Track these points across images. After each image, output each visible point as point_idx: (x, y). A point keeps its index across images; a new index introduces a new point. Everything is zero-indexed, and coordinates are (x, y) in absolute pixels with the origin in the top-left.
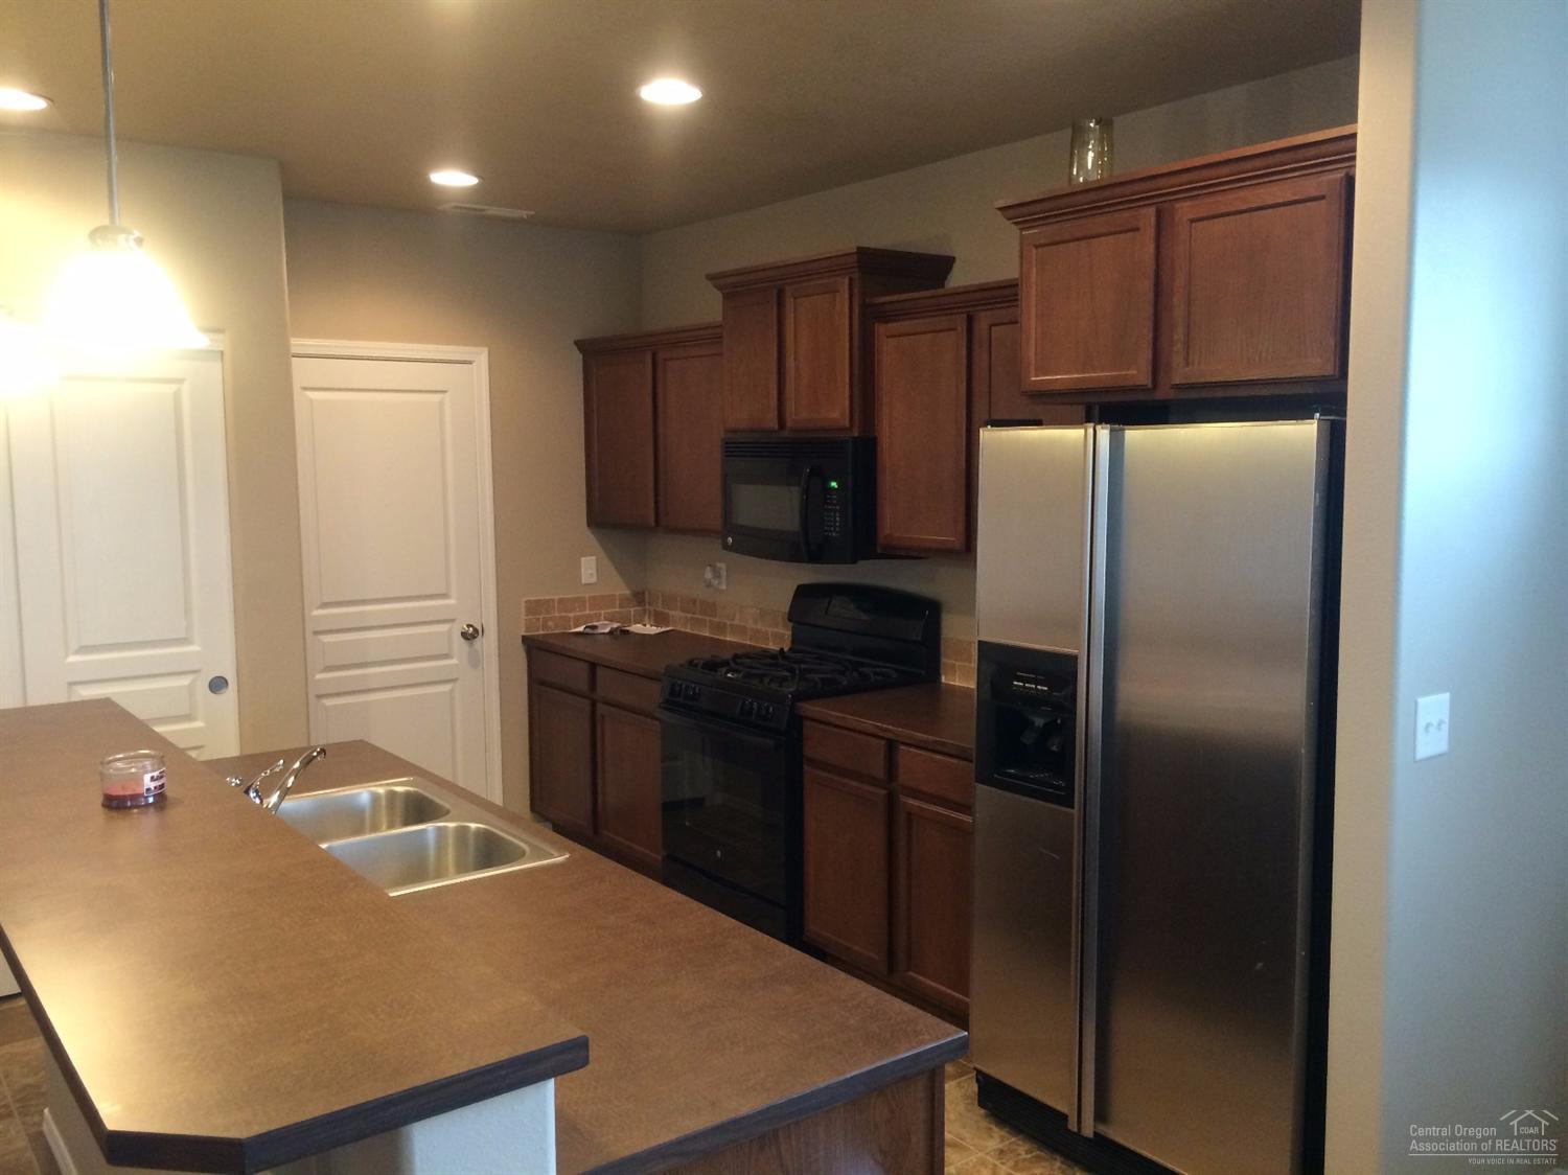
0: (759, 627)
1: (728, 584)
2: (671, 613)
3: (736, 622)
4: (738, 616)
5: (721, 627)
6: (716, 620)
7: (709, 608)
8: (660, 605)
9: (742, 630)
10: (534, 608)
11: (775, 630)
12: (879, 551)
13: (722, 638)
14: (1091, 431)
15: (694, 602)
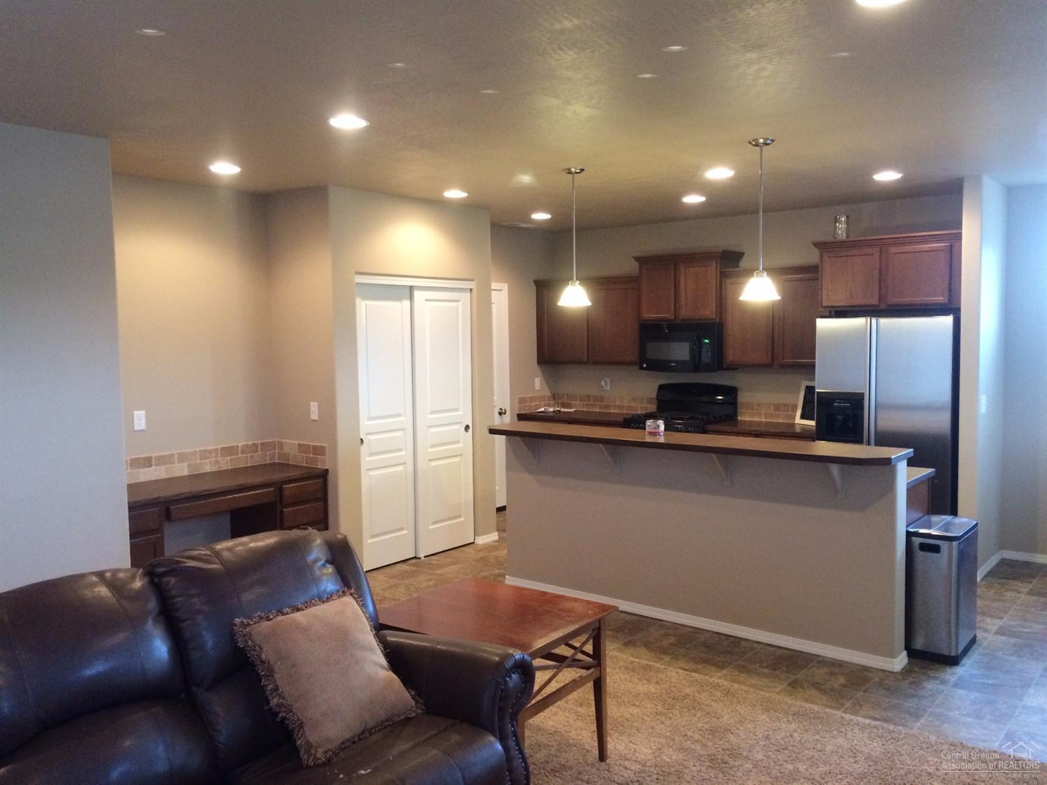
0: (631, 405)
1: (611, 386)
2: (573, 402)
3: (617, 404)
4: (618, 400)
5: (608, 407)
6: (604, 403)
7: (602, 399)
8: (566, 398)
9: (621, 407)
10: (522, 401)
11: (643, 405)
12: (725, 366)
13: (608, 411)
14: (869, 320)
15: (589, 396)
